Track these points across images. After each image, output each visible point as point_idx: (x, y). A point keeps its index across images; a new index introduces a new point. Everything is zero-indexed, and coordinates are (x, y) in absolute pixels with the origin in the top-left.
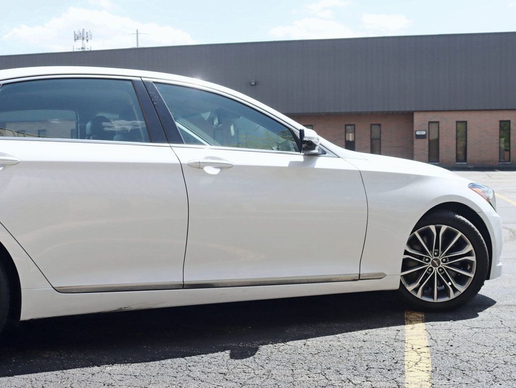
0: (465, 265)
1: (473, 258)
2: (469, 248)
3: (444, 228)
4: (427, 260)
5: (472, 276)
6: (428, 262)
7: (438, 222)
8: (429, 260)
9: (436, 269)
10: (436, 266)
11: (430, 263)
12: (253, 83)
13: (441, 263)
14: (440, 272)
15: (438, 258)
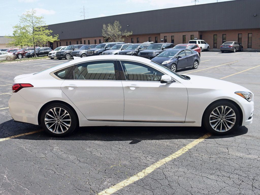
0: (232, 120)
1: (235, 118)
2: (234, 114)
3: (226, 107)
4: (219, 117)
5: (234, 123)
6: (219, 118)
7: (224, 105)
8: (220, 117)
9: (222, 121)
10: (222, 120)
11: (220, 118)
12: (255, 15)
13: (224, 119)
14: (223, 122)
15: (223, 117)
